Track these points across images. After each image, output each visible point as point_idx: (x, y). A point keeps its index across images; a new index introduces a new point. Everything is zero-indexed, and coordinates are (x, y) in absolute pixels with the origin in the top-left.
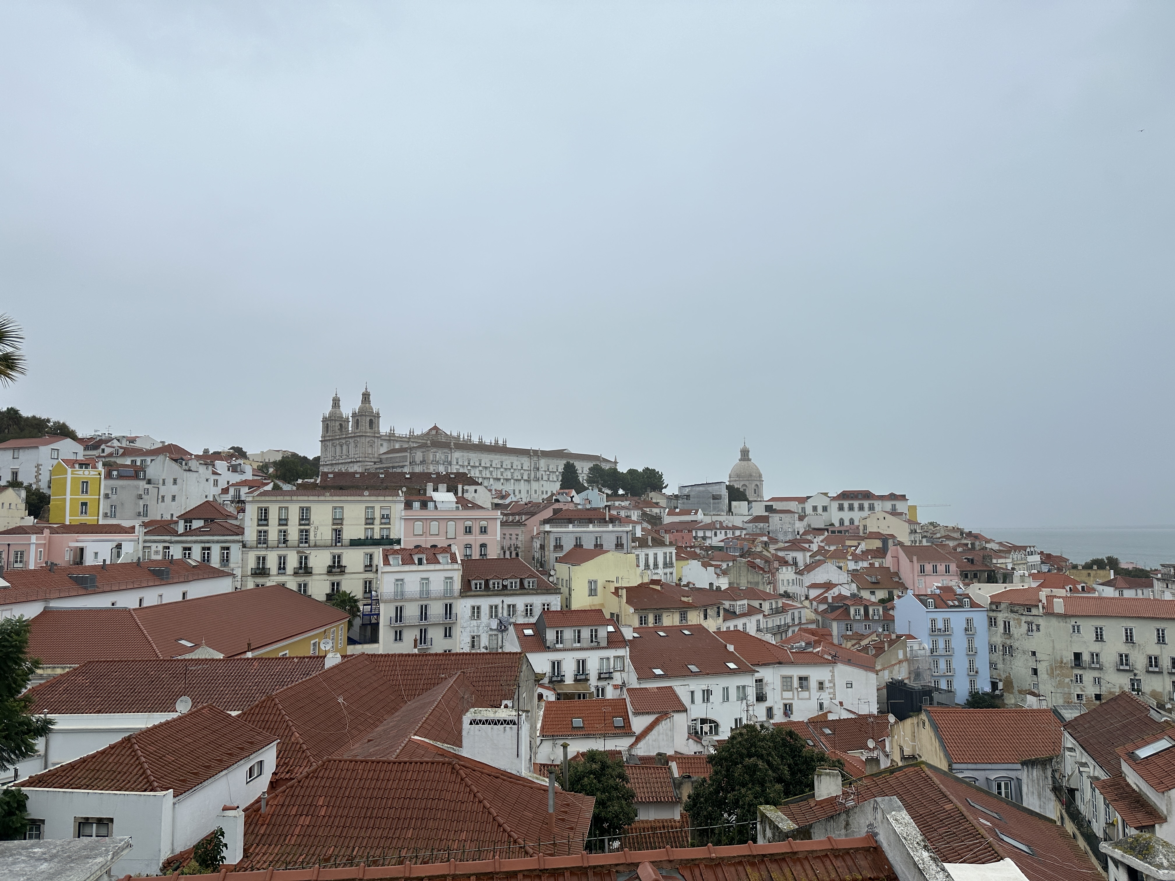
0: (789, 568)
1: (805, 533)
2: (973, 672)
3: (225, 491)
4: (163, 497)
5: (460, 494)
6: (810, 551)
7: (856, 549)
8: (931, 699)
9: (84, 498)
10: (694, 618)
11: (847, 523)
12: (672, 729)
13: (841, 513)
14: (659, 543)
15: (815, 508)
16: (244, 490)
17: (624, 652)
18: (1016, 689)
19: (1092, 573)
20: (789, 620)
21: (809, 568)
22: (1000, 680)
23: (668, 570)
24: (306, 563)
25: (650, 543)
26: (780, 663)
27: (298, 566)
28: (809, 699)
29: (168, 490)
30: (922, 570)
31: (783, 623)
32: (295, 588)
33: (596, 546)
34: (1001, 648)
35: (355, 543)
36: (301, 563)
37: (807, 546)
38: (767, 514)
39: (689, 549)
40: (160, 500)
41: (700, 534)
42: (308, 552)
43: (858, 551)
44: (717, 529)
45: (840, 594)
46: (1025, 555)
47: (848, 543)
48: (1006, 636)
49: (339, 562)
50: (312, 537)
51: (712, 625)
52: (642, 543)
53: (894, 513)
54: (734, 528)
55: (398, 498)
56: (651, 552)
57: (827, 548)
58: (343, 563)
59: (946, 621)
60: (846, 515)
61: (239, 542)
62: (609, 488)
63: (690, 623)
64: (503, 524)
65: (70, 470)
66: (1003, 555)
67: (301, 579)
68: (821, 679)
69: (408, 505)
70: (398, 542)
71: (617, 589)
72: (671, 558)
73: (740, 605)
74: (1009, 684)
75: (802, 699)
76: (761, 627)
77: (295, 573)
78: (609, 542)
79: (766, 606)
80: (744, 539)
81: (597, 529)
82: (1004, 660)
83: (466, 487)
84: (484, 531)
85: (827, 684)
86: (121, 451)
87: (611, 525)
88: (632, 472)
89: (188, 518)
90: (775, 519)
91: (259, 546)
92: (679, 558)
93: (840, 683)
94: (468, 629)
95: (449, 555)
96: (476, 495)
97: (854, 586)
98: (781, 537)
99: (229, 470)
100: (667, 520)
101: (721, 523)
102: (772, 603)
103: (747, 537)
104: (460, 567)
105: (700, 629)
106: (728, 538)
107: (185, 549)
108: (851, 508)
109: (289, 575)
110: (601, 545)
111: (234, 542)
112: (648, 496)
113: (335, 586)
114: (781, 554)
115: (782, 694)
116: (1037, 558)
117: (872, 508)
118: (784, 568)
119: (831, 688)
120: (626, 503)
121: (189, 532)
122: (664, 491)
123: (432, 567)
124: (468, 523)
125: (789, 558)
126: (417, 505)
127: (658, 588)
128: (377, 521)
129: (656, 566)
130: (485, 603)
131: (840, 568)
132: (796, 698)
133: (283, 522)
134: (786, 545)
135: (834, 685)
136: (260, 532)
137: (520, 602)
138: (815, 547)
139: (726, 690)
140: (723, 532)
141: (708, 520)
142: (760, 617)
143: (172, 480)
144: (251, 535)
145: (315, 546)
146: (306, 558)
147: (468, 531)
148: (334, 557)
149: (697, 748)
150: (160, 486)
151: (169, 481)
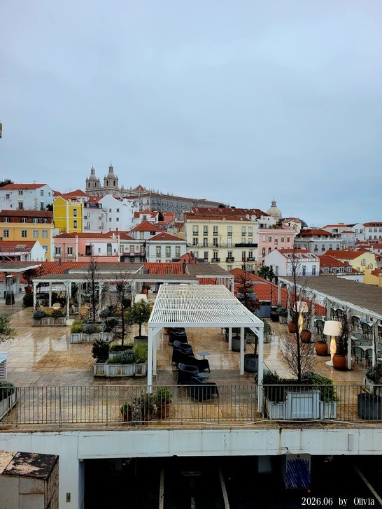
4: (110, 219)
9: (75, 218)
13: (370, 233)
15: (356, 231)
29: (114, 215)
35: (238, 246)
36: (215, 256)
40: (108, 221)
42: (217, 250)
50: (219, 243)
58: (233, 256)
60: (373, 234)
65: (68, 202)
70: (257, 245)
78: (334, 247)
81: (330, 240)
84: (288, 240)
87: (335, 239)
89: (141, 230)
91: (194, 246)
104: (319, 260)
108: (376, 231)
109: (210, 262)
110: (332, 249)
111: (182, 244)
123: (307, 260)
124: (283, 236)
128: (247, 235)
133: (206, 233)
136: (194, 239)
143: (116, 210)
145: (220, 247)
146: (217, 253)
147: (283, 240)
148: (229, 253)
150: (108, 212)
151: (114, 210)
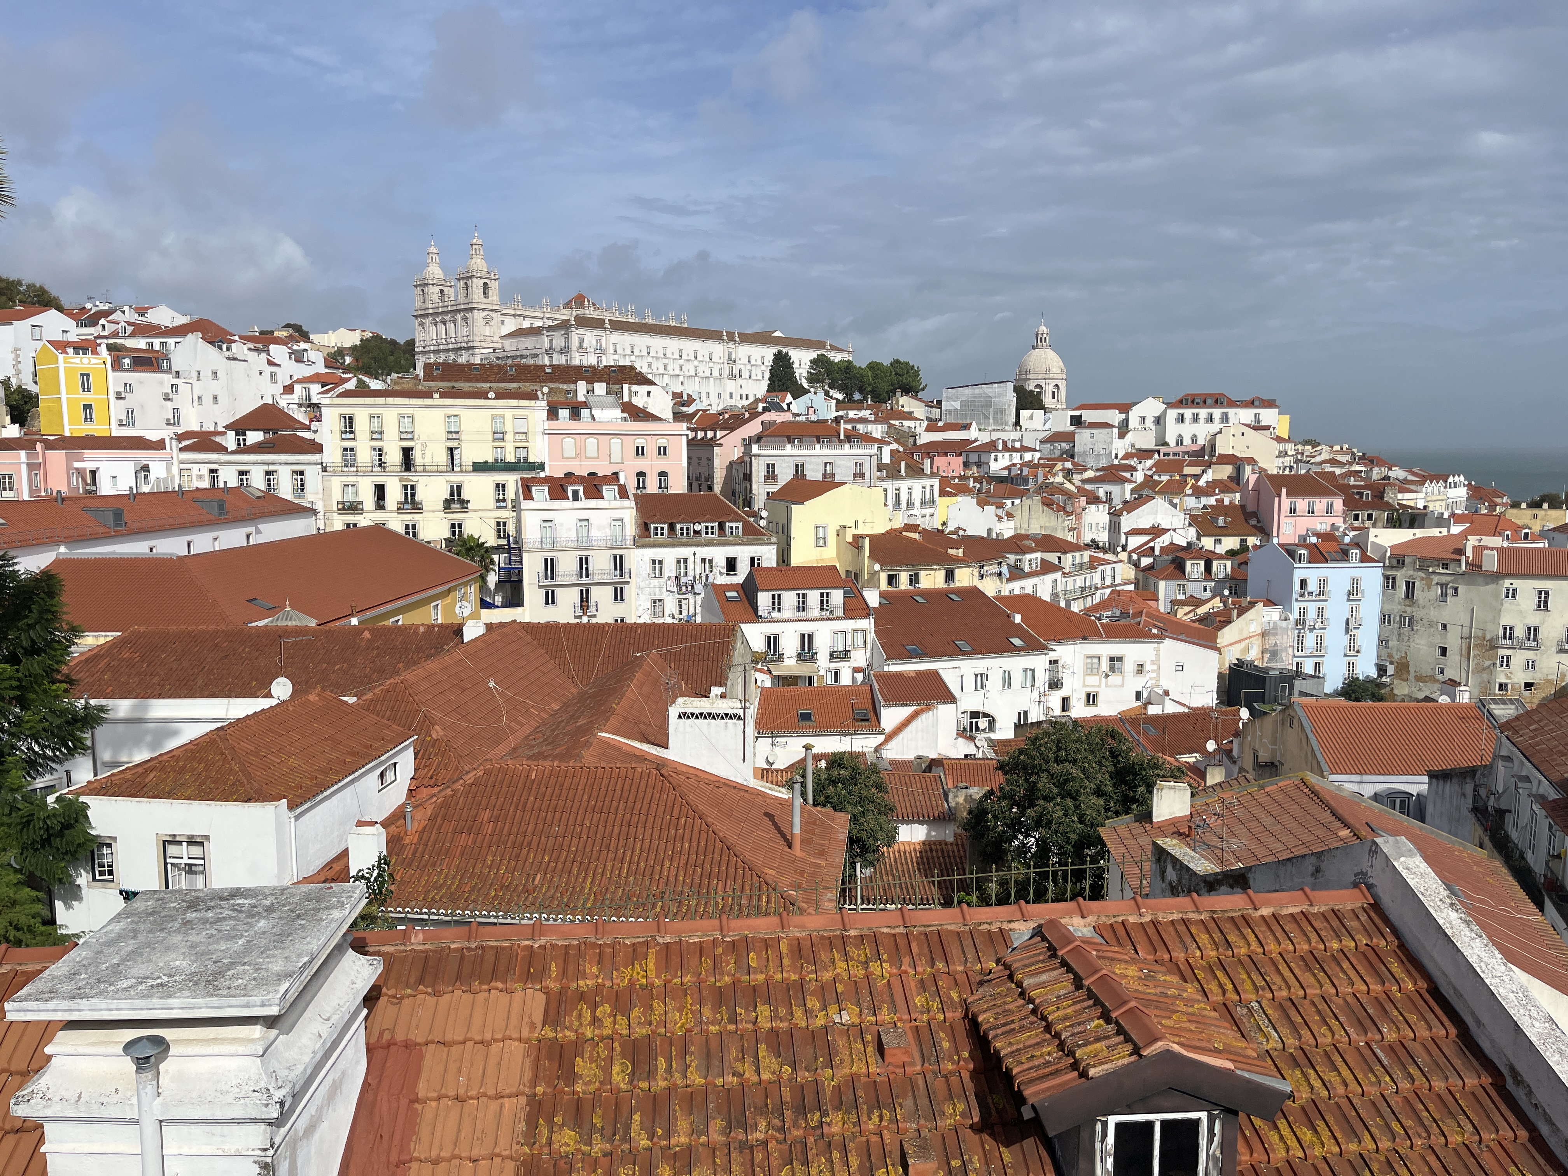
0: (1101, 506)
1: (1127, 456)
2: (1353, 650)
3: (288, 389)
4: (200, 398)
5: (626, 399)
6: (1130, 482)
7: (1197, 481)
8: (1292, 687)
9: (87, 398)
10: (965, 577)
11: (1187, 441)
12: (935, 725)
13: (1181, 426)
14: (916, 471)
15: (1143, 420)
16: (315, 388)
17: (867, 624)
18: (1412, 674)
19: (1540, 513)
20: (1097, 579)
21: (1129, 506)
22: (1391, 663)
23: (928, 511)
24: (413, 495)
25: (903, 472)
26: (1085, 638)
27: (402, 499)
28: (1123, 685)
29: (206, 387)
30: (1292, 511)
31: (1088, 584)
32: (400, 529)
33: (825, 475)
34: (1398, 619)
35: (480, 467)
36: (406, 495)
37: (1127, 475)
38: (1072, 428)
39: (957, 480)
40: (196, 402)
41: (974, 458)
42: (415, 479)
43: (1202, 483)
44: (997, 451)
45: (1172, 544)
46: (1445, 487)
47: (1187, 470)
48: (1407, 602)
49: (459, 494)
50: (418, 457)
51: (990, 587)
52: (891, 471)
53: (1257, 427)
54: (1024, 449)
55: (538, 403)
56: (904, 485)
57: (1156, 478)
58: (465, 496)
59: (1322, 582)
60: (1187, 430)
61: (316, 464)
62: (841, 389)
63: (958, 584)
64: (691, 443)
65: (61, 357)
66: (1412, 487)
67: (408, 518)
68: (1140, 660)
69: (553, 414)
70: (541, 467)
71: (856, 538)
72: (932, 492)
73: (1032, 559)
74: (1403, 668)
75: (1111, 686)
76: (1059, 589)
77: (399, 509)
78: (843, 470)
79: (1067, 560)
80: (1037, 466)
81: (826, 451)
82: (1399, 635)
83: (635, 388)
84: (662, 451)
85: (1147, 667)
86: (129, 329)
87: (847, 446)
88: (874, 367)
89: (240, 427)
90: (1083, 437)
91: (346, 469)
92: (943, 493)
93: (1168, 666)
94: (647, 591)
95: (616, 488)
96: (650, 400)
97: (1192, 533)
98: (1091, 462)
99: (290, 358)
100: (925, 438)
101: (1005, 443)
102: (1074, 557)
103: (1041, 462)
104: (633, 505)
105: (974, 593)
106: (1014, 465)
107: (241, 473)
108: (1196, 419)
109: (391, 512)
110: (832, 475)
111: (309, 463)
112: (898, 403)
113: (456, 527)
114: (1089, 487)
115: (1084, 680)
116: (1461, 493)
117: (1225, 418)
118: (1093, 506)
119: (1153, 671)
120: (865, 413)
121: (244, 449)
122: (920, 394)
123: (592, 503)
124: (640, 442)
125: (1101, 493)
126: (564, 413)
127: (915, 536)
128: (509, 437)
129: (910, 503)
130: (669, 555)
131: (1175, 506)
132: (1103, 685)
133: (377, 435)
134: (1098, 474)
135: (1159, 668)
136: (345, 450)
137: (719, 554)
138: (1139, 477)
139: (1008, 674)
140: (1007, 455)
141: (984, 438)
142: (1058, 575)
143: (210, 374)
144: (332, 454)
145: (424, 471)
146: (413, 488)
147: (641, 451)
148: (452, 487)
149: (970, 749)
150: (194, 380)
151: (207, 374)
